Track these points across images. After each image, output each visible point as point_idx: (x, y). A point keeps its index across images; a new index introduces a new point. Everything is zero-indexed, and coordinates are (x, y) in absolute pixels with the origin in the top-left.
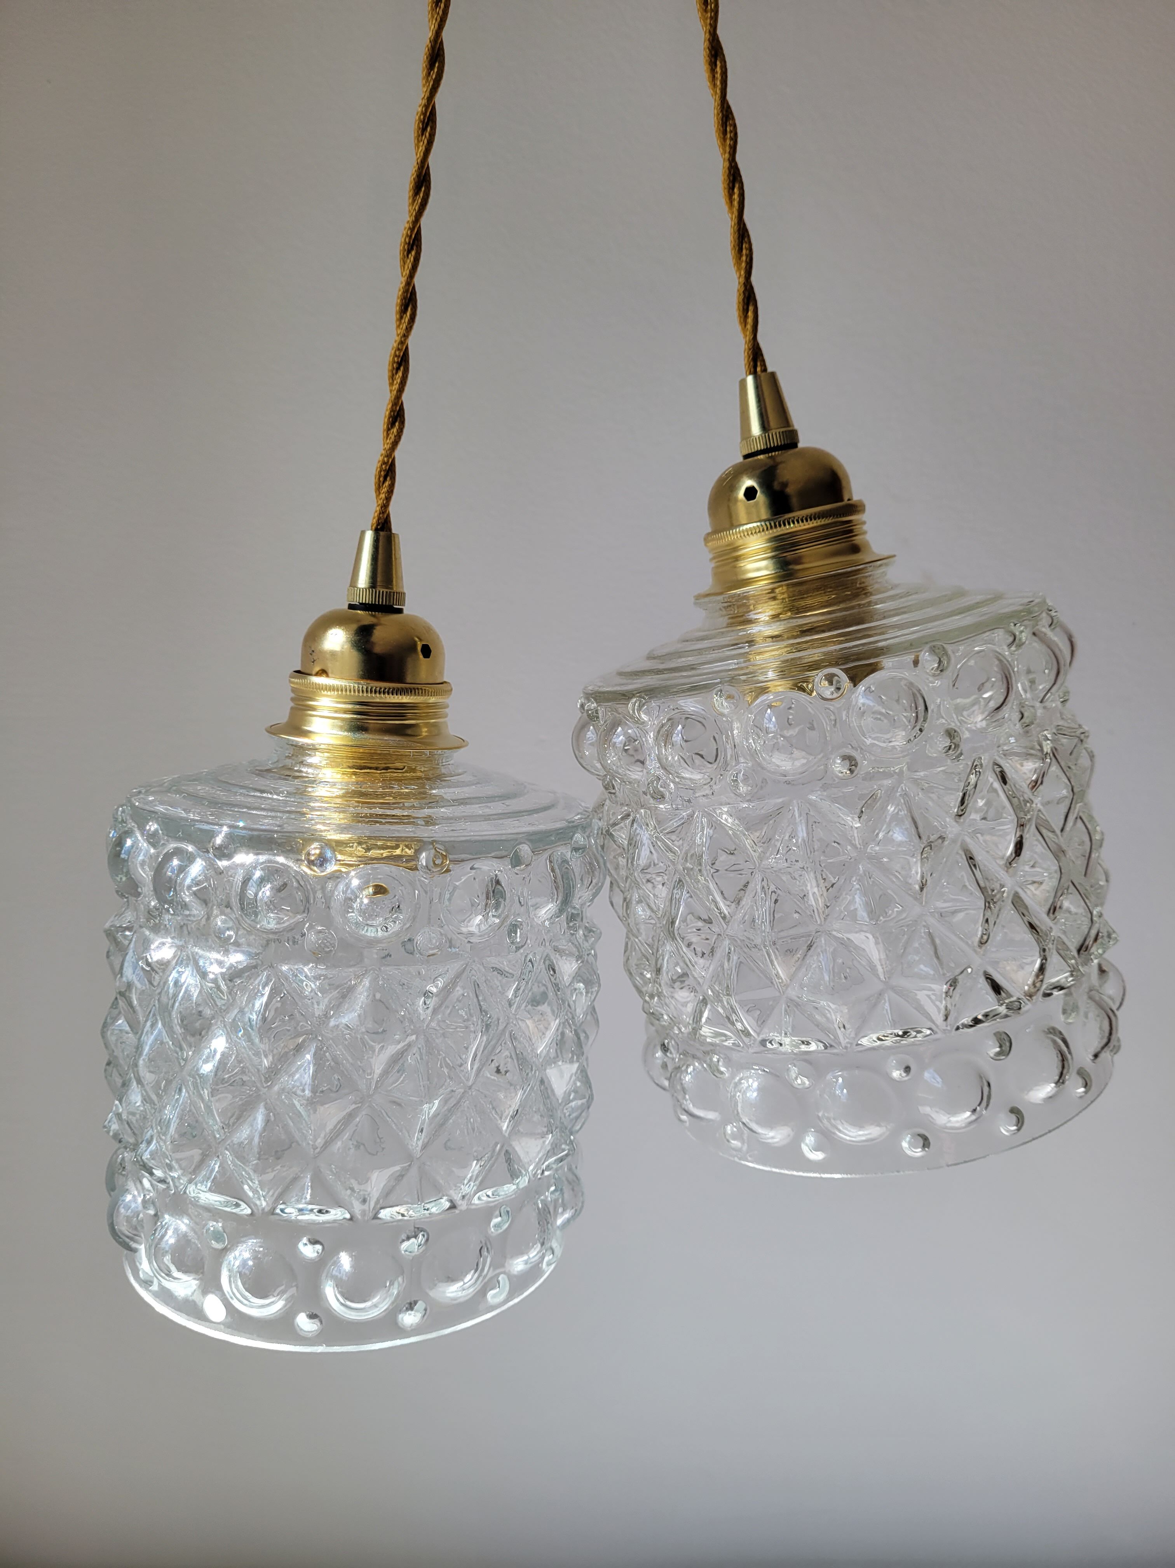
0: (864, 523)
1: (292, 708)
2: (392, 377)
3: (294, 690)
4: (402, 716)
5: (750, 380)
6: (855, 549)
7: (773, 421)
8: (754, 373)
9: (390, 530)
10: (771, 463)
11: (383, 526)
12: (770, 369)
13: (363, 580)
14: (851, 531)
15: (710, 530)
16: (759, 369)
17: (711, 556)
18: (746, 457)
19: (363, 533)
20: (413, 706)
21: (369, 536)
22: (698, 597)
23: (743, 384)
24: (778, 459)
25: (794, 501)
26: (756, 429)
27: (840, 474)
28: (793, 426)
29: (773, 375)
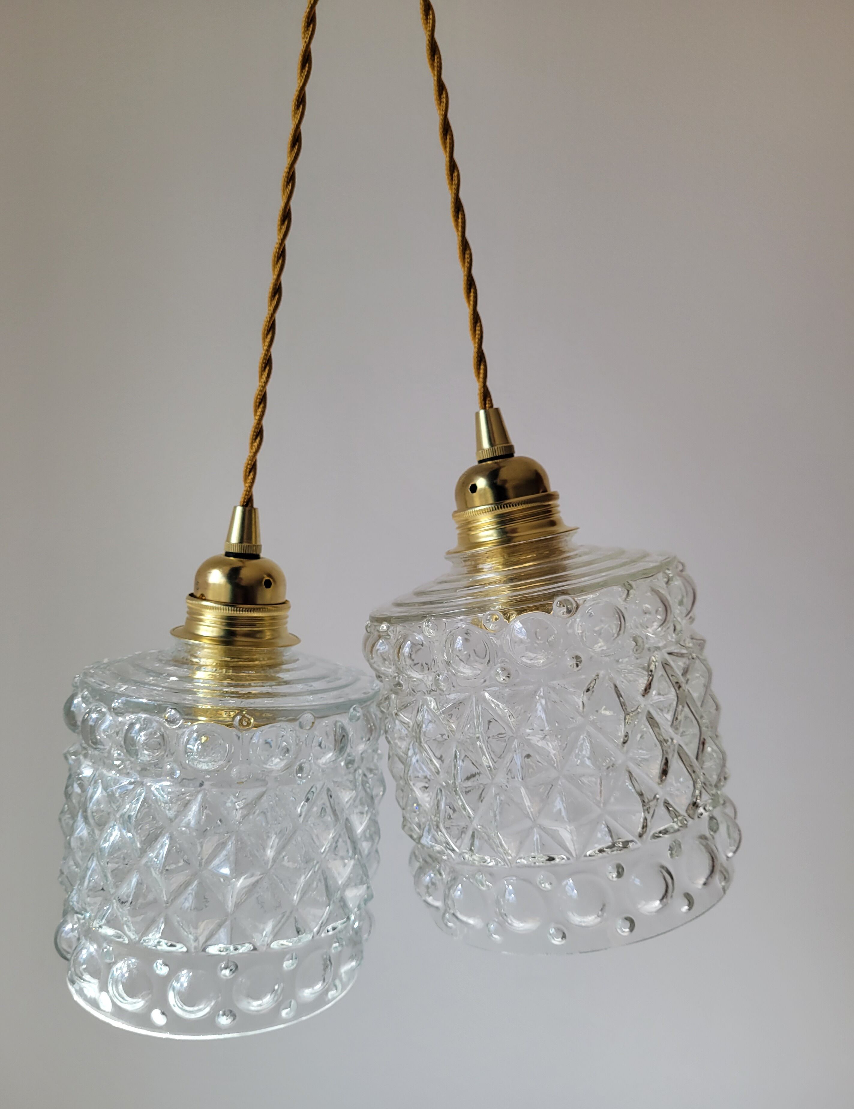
0: (558, 506)
1: (187, 619)
2: (256, 411)
3: (189, 608)
4: (254, 625)
5: (482, 413)
6: (553, 523)
7: (498, 440)
8: (484, 408)
9: (252, 506)
10: (496, 466)
11: (248, 503)
12: (495, 406)
13: (235, 538)
14: (550, 511)
15: (456, 509)
16: (487, 405)
17: (457, 526)
18: (480, 462)
19: (235, 508)
20: (262, 619)
21: (239, 510)
22: (449, 553)
23: (477, 415)
24: (502, 465)
25: (511, 492)
26: (486, 444)
27: (542, 474)
28: (511, 443)
29: (497, 410)
